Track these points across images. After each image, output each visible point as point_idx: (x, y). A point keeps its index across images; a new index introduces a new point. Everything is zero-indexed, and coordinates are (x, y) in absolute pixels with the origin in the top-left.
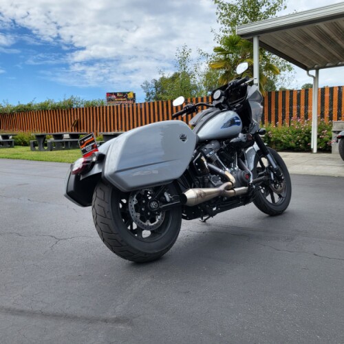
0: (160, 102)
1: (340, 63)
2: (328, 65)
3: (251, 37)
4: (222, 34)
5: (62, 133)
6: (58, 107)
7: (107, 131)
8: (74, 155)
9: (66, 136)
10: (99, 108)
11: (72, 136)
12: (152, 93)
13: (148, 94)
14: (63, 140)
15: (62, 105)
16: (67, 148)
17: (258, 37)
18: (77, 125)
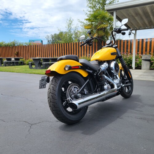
0: (58, 44)
1: (146, 28)
2: (141, 28)
3: (112, 11)
4: (88, 13)
5: (11, 58)
6: (8, 45)
7: (34, 57)
8: (18, 68)
9: (13, 59)
10: (29, 46)
11: (16, 59)
12: (50, 41)
13: (49, 41)
14: (11, 61)
15: (9, 44)
16: (13, 65)
17: (116, 11)
18: (18, 54)
